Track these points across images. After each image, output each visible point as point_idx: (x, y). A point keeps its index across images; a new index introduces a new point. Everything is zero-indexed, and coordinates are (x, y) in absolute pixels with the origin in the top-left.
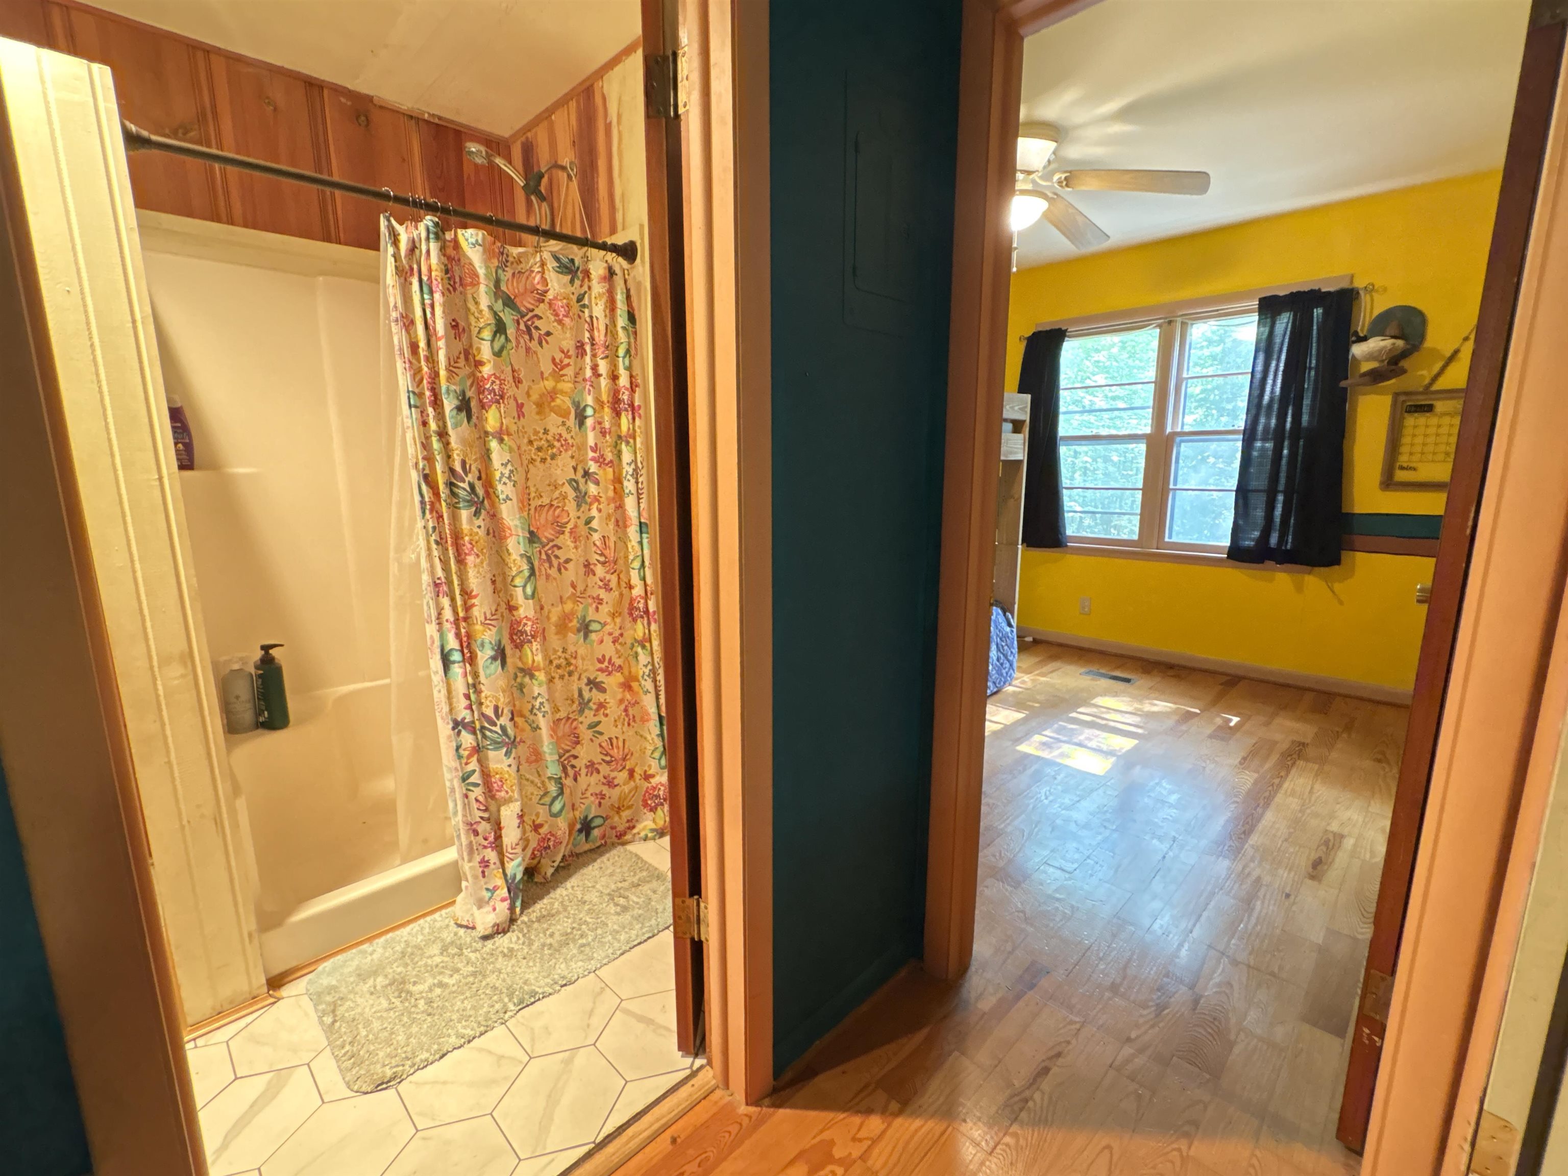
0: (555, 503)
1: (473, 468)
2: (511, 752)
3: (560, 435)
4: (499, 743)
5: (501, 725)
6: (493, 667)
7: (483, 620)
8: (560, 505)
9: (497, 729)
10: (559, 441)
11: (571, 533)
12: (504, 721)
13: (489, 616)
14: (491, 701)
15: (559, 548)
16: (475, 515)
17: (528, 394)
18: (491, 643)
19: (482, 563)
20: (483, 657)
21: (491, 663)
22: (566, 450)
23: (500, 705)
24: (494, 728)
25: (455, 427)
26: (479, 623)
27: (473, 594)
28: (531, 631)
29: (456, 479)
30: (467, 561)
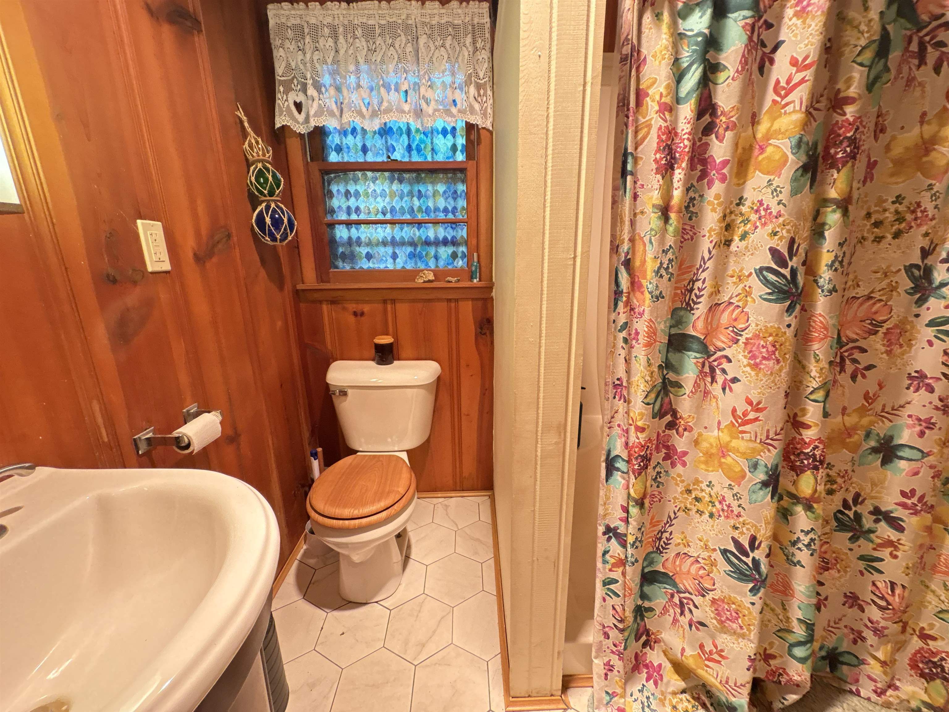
0: (877, 295)
1: (801, 250)
2: (758, 590)
3: (919, 205)
4: (746, 575)
5: (754, 559)
6: (761, 493)
7: (764, 438)
8: (884, 298)
9: (749, 561)
10: (913, 212)
11: (885, 334)
12: (759, 554)
13: (772, 435)
14: (748, 529)
15: (864, 351)
16: (787, 311)
17: (888, 148)
18: (766, 466)
19: (780, 370)
20: (751, 480)
21: (761, 489)
22: (919, 226)
23: (759, 538)
24: (744, 558)
25: (795, 192)
26: (758, 441)
27: (760, 406)
28: (821, 455)
29: (776, 263)
30: (762, 367)
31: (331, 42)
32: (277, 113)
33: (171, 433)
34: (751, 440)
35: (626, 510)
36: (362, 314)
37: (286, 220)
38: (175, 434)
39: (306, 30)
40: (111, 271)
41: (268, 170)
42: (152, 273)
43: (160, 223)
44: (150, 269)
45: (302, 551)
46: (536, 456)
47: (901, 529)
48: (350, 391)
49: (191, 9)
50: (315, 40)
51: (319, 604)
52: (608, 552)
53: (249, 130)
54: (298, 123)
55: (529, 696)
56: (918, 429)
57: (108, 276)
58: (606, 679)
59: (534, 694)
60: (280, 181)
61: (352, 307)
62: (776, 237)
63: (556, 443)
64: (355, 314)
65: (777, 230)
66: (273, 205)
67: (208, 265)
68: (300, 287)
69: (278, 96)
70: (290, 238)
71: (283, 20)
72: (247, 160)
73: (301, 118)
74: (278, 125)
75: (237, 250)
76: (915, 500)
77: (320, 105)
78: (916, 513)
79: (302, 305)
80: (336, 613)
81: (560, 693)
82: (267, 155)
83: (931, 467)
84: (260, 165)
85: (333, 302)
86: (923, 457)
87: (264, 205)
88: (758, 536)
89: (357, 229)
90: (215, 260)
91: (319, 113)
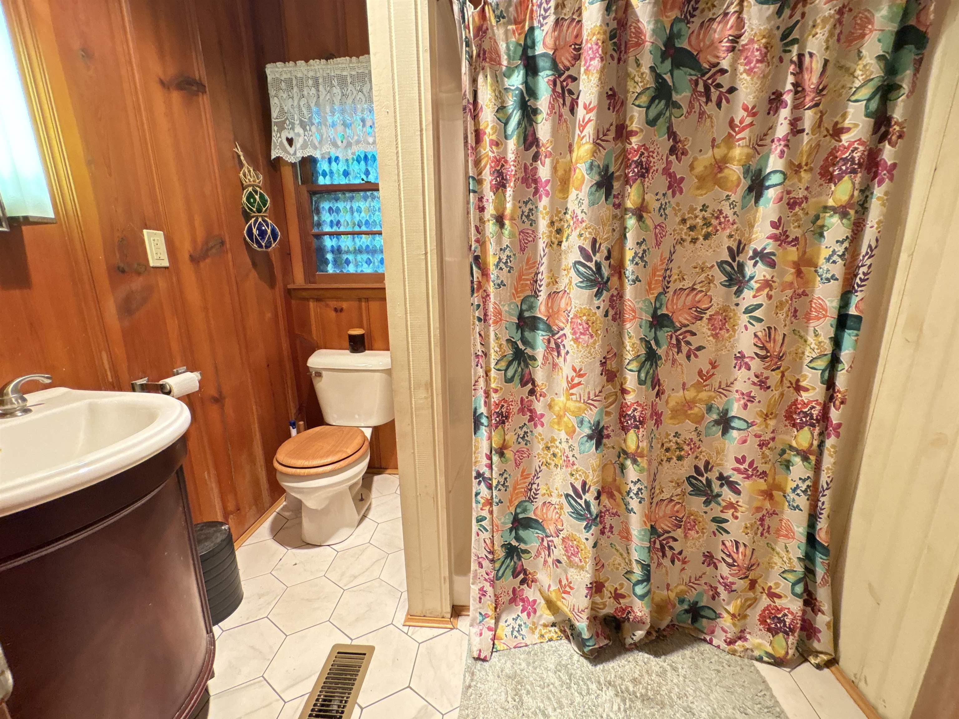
0: (698, 287)
1: (603, 248)
2: (590, 528)
3: (721, 212)
4: (581, 515)
5: (586, 501)
6: (588, 445)
7: (586, 399)
8: (704, 289)
9: (582, 502)
10: (717, 218)
11: (709, 319)
12: (590, 497)
13: (592, 396)
14: (580, 475)
15: (694, 334)
16: (596, 296)
17: (692, 167)
18: (589, 422)
19: (594, 343)
20: (579, 434)
21: (587, 441)
22: (724, 229)
23: (589, 483)
24: (578, 500)
25: (592, 204)
26: (582, 401)
27: (581, 372)
28: (640, 416)
29: (583, 258)
30: (580, 340)
31: (313, 91)
32: (272, 148)
33: (158, 381)
34: (576, 401)
35: (490, 458)
36: (342, 310)
37: (269, 231)
38: (161, 382)
39: (294, 82)
40: (122, 265)
41: (256, 192)
42: (153, 267)
43: (161, 232)
44: (152, 264)
45: (282, 506)
46: (412, 408)
47: (737, 492)
48: (324, 373)
49: (197, 78)
50: (301, 90)
51: (282, 543)
52: (479, 493)
53: (244, 162)
54: (289, 154)
55: (424, 616)
56: (742, 402)
57: (119, 268)
58: (480, 602)
59: (428, 615)
60: (267, 201)
61: (333, 304)
62: (582, 238)
63: (426, 398)
64: (336, 310)
65: (582, 232)
66: (260, 220)
67: (202, 264)
68: (289, 287)
69: (274, 134)
70: (273, 245)
71: (277, 76)
72: (242, 184)
73: (291, 150)
74: (273, 157)
75: (230, 256)
76: (746, 465)
77: (305, 140)
78: (748, 477)
79: (293, 302)
80: (294, 551)
81: (449, 616)
82: (258, 181)
83: (756, 436)
84: (250, 189)
85: (318, 300)
86: (748, 427)
87: (253, 219)
88: (588, 482)
89: (338, 239)
90: (208, 261)
91: (304, 146)
